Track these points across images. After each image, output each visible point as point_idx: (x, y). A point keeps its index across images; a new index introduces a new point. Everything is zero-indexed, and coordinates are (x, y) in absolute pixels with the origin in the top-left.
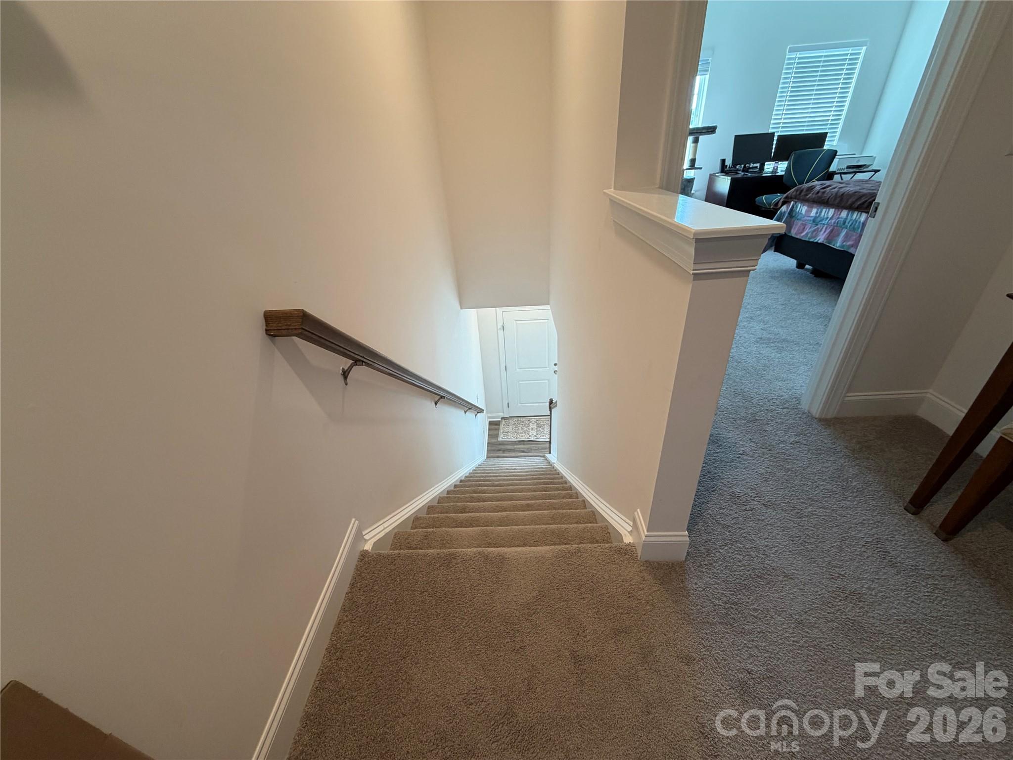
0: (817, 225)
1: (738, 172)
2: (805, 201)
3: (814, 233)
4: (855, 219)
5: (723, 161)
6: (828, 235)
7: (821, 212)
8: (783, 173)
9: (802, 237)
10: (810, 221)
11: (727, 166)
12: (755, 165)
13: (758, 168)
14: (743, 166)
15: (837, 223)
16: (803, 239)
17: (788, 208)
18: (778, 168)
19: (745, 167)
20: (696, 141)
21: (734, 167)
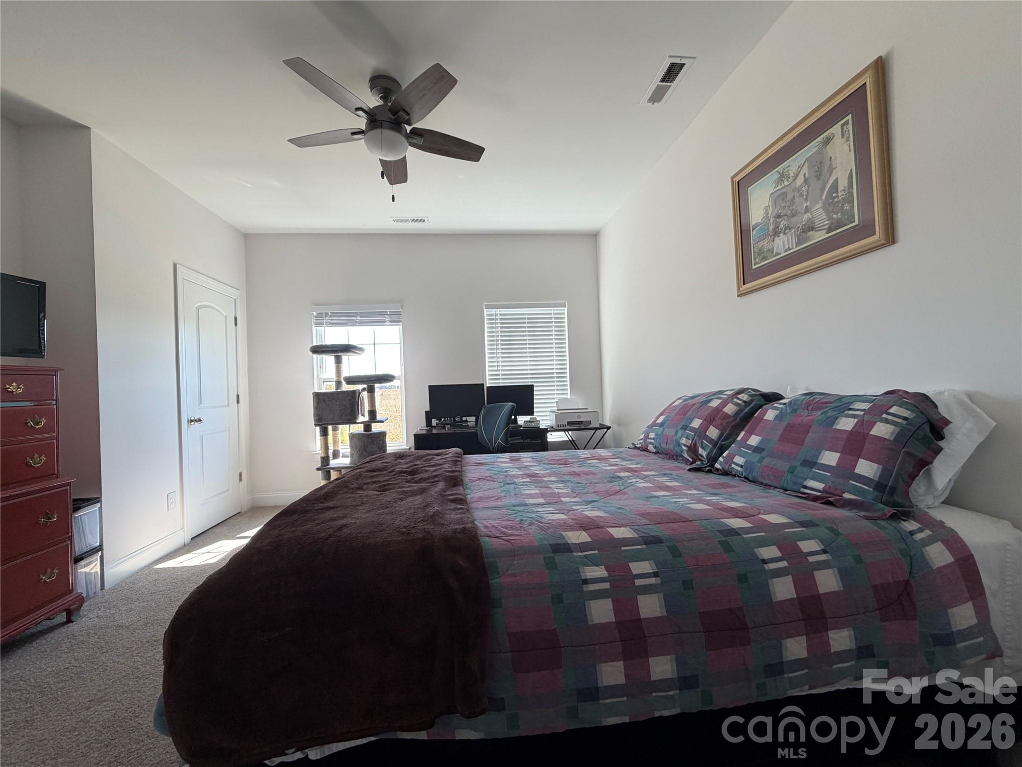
5: (428, 414)
20: (371, 390)
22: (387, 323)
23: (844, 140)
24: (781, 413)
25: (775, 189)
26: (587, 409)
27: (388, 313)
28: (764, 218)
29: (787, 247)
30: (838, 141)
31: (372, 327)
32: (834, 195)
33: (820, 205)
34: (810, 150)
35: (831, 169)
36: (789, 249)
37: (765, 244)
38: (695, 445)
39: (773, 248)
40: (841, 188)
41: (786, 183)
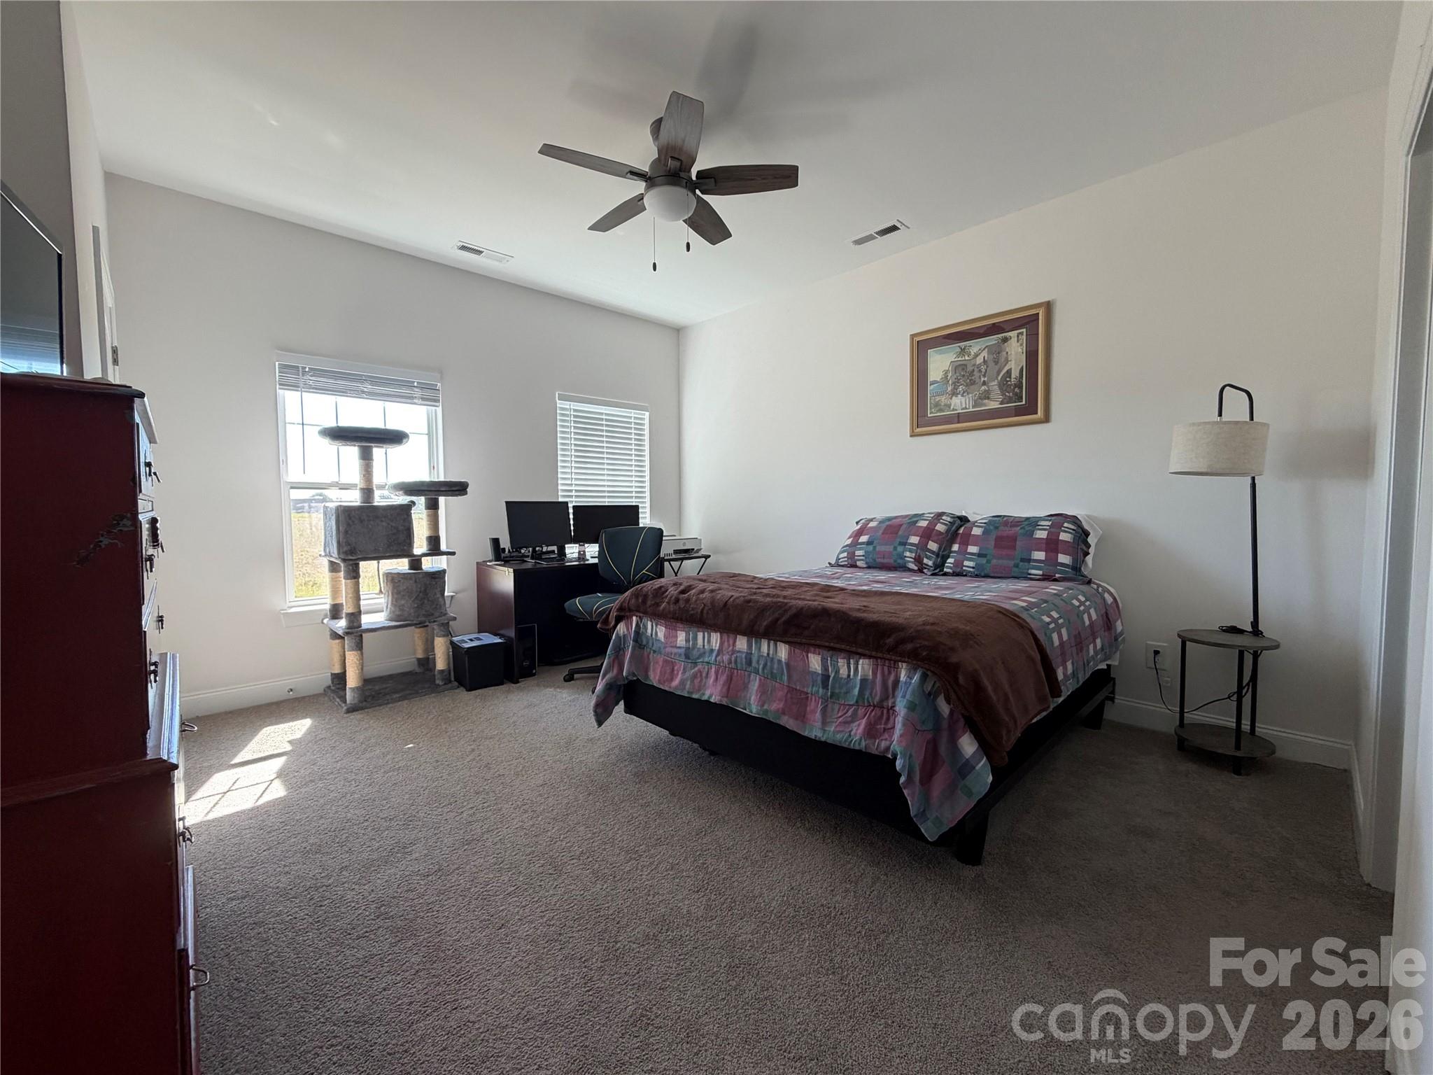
0: (695, 664)
1: (525, 559)
2: (658, 616)
3: (697, 681)
4: (768, 654)
5: (496, 542)
6: (726, 687)
7: (695, 638)
8: (596, 561)
9: (676, 688)
10: (680, 655)
11: (504, 549)
12: (550, 548)
13: (556, 552)
14: (531, 549)
15: (736, 662)
16: (679, 693)
17: (628, 627)
18: (587, 553)
19: (534, 551)
20: (433, 506)
21: (516, 551)
22: (415, 401)
23: (1019, 344)
24: (985, 529)
25: (956, 359)
26: (675, 536)
27: (416, 384)
28: (942, 378)
29: (964, 406)
30: (1013, 342)
31: (381, 403)
32: (1008, 379)
33: (996, 383)
34: (992, 340)
35: (1007, 361)
36: (966, 408)
37: (943, 400)
38: (919, 556)
39: (951, 405)
40: (1013, 376)
41: (967, 358)
